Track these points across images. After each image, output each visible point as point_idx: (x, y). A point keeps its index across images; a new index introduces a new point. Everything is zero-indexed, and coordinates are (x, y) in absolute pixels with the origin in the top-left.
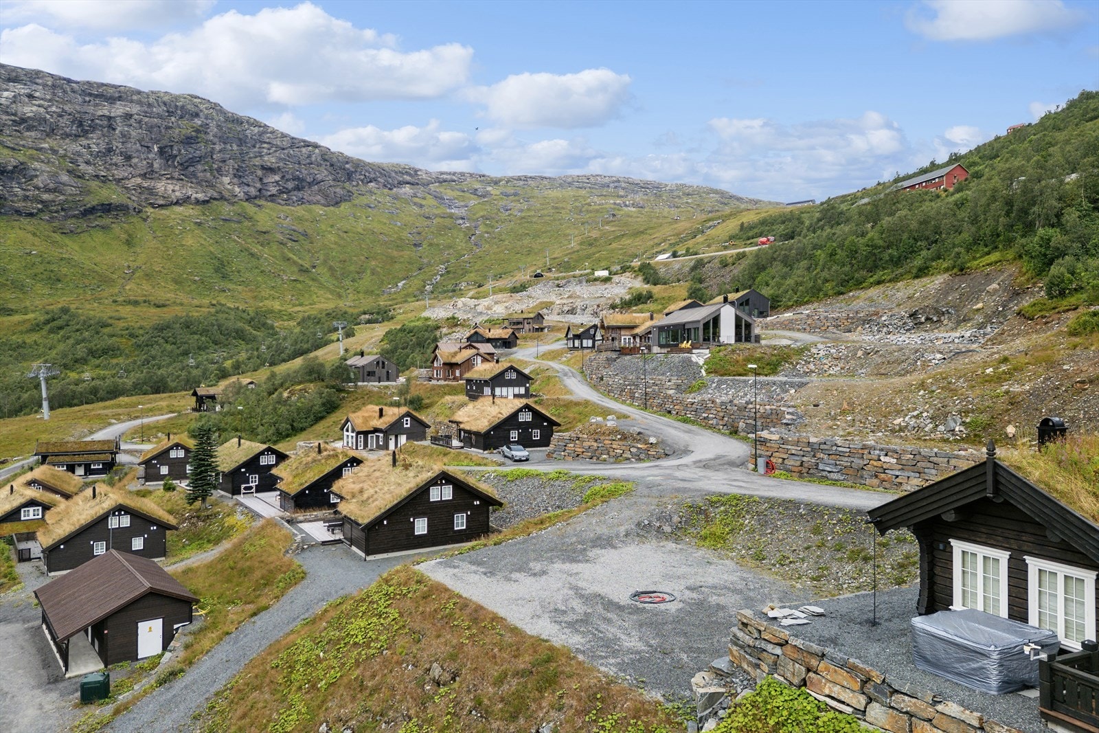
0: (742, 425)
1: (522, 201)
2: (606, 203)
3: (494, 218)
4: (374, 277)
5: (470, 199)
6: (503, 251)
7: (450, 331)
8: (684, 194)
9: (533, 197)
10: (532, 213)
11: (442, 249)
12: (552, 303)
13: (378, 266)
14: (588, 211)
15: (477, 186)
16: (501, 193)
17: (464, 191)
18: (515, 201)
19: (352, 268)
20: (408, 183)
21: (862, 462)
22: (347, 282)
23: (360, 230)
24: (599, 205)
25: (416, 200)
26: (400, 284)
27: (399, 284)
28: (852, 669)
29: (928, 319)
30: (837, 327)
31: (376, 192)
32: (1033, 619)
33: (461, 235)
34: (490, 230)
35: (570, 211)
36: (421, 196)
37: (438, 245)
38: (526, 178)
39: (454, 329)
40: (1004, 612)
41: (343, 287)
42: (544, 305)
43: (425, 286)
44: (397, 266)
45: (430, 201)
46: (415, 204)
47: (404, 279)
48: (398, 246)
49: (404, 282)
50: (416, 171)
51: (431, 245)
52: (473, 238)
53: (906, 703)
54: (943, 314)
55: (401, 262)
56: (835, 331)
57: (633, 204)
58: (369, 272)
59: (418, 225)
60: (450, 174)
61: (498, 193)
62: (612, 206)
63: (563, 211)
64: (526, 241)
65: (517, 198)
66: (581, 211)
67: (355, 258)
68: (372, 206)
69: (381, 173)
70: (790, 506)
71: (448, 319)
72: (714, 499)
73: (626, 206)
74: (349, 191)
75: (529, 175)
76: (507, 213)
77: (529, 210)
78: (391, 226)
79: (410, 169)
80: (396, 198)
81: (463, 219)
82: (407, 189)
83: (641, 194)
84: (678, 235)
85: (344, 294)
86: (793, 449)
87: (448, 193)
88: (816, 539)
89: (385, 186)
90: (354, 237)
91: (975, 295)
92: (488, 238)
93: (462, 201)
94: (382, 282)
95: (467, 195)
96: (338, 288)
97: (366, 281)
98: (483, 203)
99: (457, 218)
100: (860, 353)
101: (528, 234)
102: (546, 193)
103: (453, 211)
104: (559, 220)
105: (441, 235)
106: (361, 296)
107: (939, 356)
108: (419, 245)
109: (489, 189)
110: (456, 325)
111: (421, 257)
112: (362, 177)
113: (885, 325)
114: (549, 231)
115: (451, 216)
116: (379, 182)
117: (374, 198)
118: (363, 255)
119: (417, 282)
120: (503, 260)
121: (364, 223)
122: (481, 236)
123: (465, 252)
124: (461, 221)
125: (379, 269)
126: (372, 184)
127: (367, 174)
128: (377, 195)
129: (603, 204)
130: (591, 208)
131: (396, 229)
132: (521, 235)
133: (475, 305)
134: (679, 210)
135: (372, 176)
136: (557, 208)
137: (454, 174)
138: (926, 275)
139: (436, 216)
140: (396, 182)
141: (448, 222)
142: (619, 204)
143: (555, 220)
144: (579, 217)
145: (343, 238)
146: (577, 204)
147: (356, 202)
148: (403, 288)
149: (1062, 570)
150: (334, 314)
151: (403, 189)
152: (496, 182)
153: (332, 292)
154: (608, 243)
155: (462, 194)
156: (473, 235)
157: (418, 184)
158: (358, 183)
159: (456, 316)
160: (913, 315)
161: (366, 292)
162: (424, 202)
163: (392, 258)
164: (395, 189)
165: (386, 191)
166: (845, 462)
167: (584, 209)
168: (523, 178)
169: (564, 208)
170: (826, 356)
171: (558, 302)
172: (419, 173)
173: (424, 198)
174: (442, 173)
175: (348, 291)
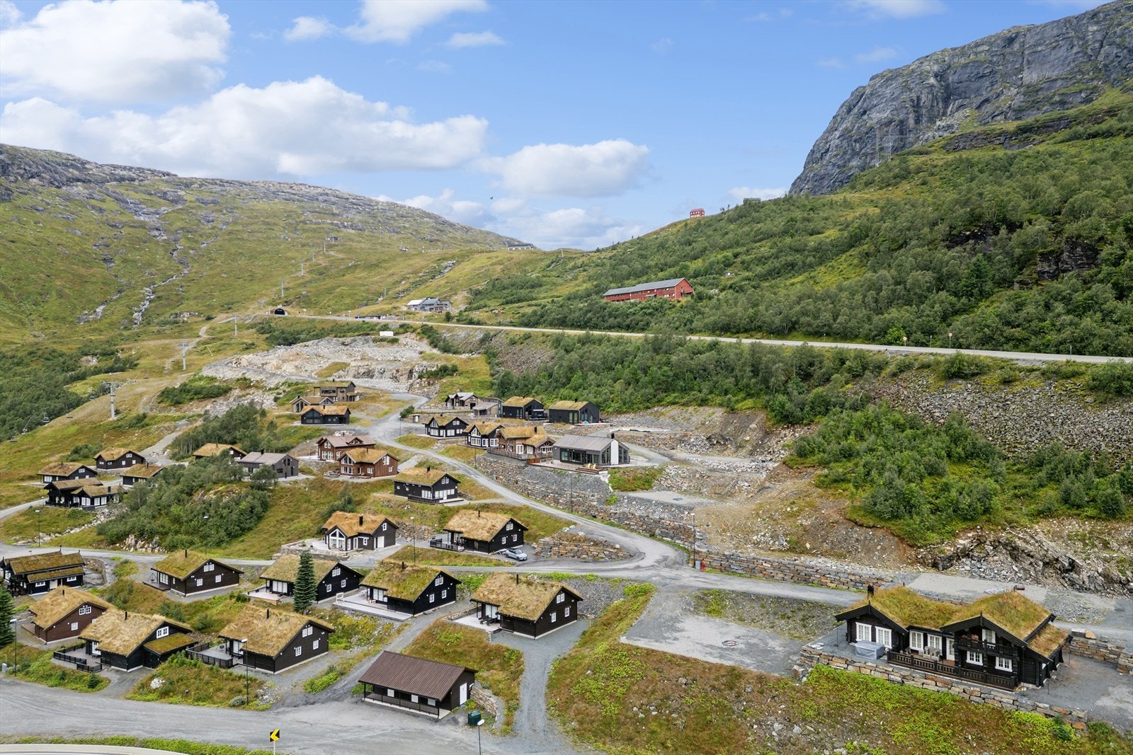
0: (658, 531)
1: (225, 211)
2: (323, 223)
3: (196, 232)
4: (62, 300)
5: (161, 205)
6: (218, 274)
7: (244, 393)
8: (398, 216)
9: (237, 208)
10: (240, 228)
11: (140, 267)
12: (346, 365)
13: (64, 287)
14: (305, 231)
15: (165, 188)
16: (198, 200)
17: (151, 194)
18: (217, 211)
19: (31, 288)
20: (78, 180)
21: (754, 566)
22: (28, 306)
23: (30, 239)
24: (316, 224)
25: (93, 202)
26: (100, 309)
27: (97, 310)
28: (843, 659)
29: (717, 442)
30: (665, 444)
31: (40, 190)
32: (877, 641)
33: (161, 251)
34: (194, 245)
35: (284, 228)
36: (98, 197)
37: (135, 261)
38: (222, 183)
39: (248, 391)
40: (870, 640)
41: (23, 312)
42: (338, 366)
43: (132, 314)
44: (90, 287)
45: (110, 205)
46: (93, 207)
47: (103, 304)
48: (84, 261)
49: (102, 307)
50: (83, 163)
51: (125, 261)
52: (175, 254)
53: (858, 664)
54: (727, 440)
55: (93, 283)
56: (664, 447)
57: (351, 226)
58: (54, 293)
59: (103, 235)
60: (125, 168)
61: (193, 199)
62: (331, 227)
63: (275, 228)
64: (242, 262)
65: (217, 207)
66: (296, 229)
67: (33, 276)
68: (40, 208)
69: (45, 168)
70: (746, 595)
71: (238, 380)
72: (707, 592)
73: (345, 227)
74: (7, 189)
75: (226, 179)
76: (210, 225)
77: (235, 223)
78: (69, 236)
79: (74, 160)
80: (68, 198)
81: (158, 229)
82: (79, 188)
83: (354, 212)
84: (415, 273)
85: (26, 321)
86: (716, 557)
87: (132, 196)
88: (764, 610)
89: (51, 183)
90: (25, 249)
91: (742, 429)
92: (195, 255)
93: (152, 207)
94: (75, 307)
95: (154, 198)
96: (17, 312)
97: (53, 305)
98: (178, 211)
99: (151, 229)
100: (698, 476)
101: (241, 253)
102: (250, 203)
103: (142, 218)
104: (274, 238)
105: (136, 249)
106: (51, 323)
107: (746, 484)
108: (111, 261)
109: (181, 193)
110: (249, 387)
111: (116, 276)
112: (22, 172)
113: (695, 446)
114: (267, 252)
115: (143, 226)
116: (43, 178)
117: (40, 198)
118: (42, 272)
119: (119, 310)
120: (224, 286)
121: (34, 230)
122: (185, 252)
123: (172, 273)
124: (156, 233)
125: (67, 291)
126: (34, 180)
127: (27, 168)
128: (41, 194)
129: (319, 224)
130: (307, 227)
131: (77, 239)
132: (235, 254)
133: (263, 364)
134: (400, 236)
135: (35, 170)
136: (268, 224)
137: (130, 169)
138: (707, 405)
139: (124, 225)
140: (65, 179)
141: (140, 233)
142: (336, 225)
143: (268, 238)
144: (295, 236)
145: (9, 249)
146: (291, 221)
147: (19, 202)
148: (104, 316)
149: (884, 629)
150: (40, 352)
151: (75, 188)
152: (187, 184)
153: (12, 318)
154: (341, 273)
155: (148, 197)
156: (174, 250)
157: (90, 181)
158: (17, 178)
159: (247, 376)
160: (709, 439)
161: (56, 319)
162: (104, 206)
163: (81, 276)
164: (64, 188)
165: (53, 189)
166: (745, 565)
167: (299, 228)
168: (218, 182)
169: (275, 224)
170: (677, 475)
171: (353, 364)
172: (87, 166)
173: (103, 201)
174: (115, 167)
175: (32, 317)
